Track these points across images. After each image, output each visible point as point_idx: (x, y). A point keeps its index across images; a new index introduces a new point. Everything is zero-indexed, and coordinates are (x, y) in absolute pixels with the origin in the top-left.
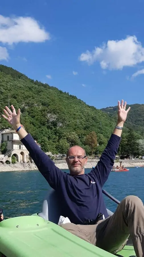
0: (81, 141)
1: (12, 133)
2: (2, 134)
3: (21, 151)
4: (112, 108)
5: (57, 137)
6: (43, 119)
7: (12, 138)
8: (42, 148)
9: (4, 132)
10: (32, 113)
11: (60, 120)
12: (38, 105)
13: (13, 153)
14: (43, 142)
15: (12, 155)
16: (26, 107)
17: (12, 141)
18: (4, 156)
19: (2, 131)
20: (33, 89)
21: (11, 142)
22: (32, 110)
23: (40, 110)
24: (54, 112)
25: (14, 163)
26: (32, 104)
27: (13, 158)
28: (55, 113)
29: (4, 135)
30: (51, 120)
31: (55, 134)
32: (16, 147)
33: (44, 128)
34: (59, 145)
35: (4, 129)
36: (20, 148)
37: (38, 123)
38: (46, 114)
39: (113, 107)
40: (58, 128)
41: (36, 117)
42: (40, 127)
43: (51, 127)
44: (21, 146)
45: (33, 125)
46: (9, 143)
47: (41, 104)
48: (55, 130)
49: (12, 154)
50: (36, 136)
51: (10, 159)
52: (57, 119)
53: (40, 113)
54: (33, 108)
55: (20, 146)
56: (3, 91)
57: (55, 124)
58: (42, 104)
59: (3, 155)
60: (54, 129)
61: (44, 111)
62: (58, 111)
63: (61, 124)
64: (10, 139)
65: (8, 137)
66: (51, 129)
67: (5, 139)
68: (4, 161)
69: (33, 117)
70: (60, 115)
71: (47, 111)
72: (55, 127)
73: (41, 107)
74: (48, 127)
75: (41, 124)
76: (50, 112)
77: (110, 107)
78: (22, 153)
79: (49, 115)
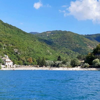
0: (26, 60)
3: (8, 64)
5: (18, 59)
6: (12, 51)
7: (6, 60)
9: (3, 58)
10: (8, 48)
12: (10, 45)
16: (6, 46)
23: (11, 47)
25: (6, 68)
27: (6, 66)
30: (15, 52)
31: (17, 57)
32: (7, 63)
37: (10, 52)
39: (51, 31)
40: (18, 55)
41: (10, 50)
46: (5, 62)
50: (10, 58)
51: (5, 67)
52: (18, 51)
54: (8, 46)
57: (17, 53)
58: (12, 44)
59: (3, 65)
60: (16, 55)
61: (13, 48)
62: (18, 48)
63: (19, 53)
65: (4, 60)
68: (4, 67)
74: (14, 54)
75: (12, 53)
77: (49, 31)
78: (8, 65)
79: (15, 49)
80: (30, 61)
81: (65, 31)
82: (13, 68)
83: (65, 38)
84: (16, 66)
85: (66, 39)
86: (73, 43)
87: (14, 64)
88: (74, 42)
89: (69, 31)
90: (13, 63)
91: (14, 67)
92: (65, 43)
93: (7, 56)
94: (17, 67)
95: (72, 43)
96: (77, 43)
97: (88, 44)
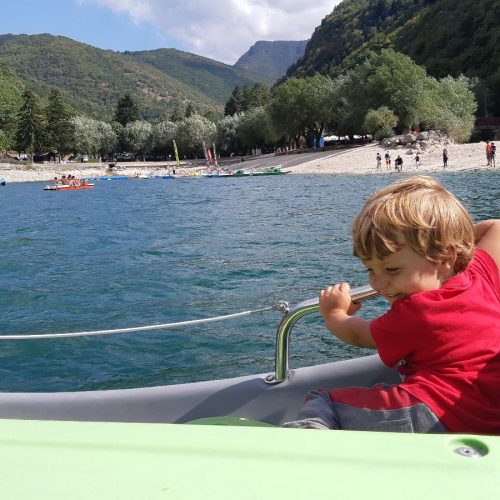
86: (85, 79)
95: (81, 78)
96: (99, 78)
97: (140, 81)
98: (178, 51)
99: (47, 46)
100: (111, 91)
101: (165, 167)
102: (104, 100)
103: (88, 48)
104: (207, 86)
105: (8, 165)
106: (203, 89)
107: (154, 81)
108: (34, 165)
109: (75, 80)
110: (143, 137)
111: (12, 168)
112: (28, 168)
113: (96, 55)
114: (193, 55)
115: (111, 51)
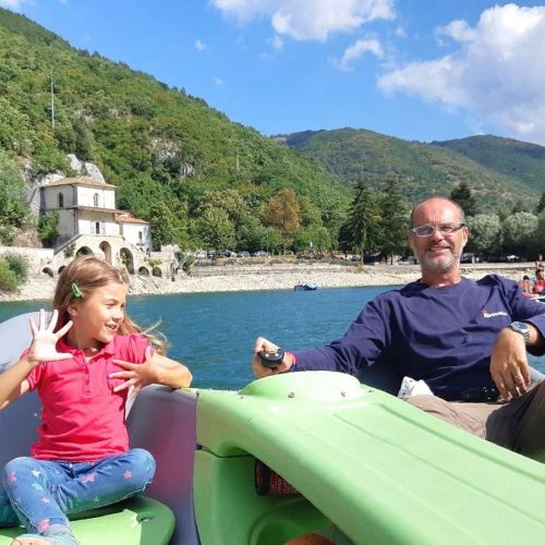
1: (73, 186)
2: (42, 189)
3: (101, 241)
4: (284, 139)
5: (186, 205)
6: (139, 153)
7: (75, 200)
8: (153, 231)
9: (46, 182)
10: (107, 134)
11: (187, 158)
12: (121, 114)
13: (79, 244)
14: (155, 214)
15: (75, 251)
16: (87, 118)
17: (76, 209)
18: (55, 254)
19: (40, 181)
20: (100, 69)
21: (71, 211)
22: (105, 127)
23: (128, 126)
24: (170, 133)
26: (105, 110)
28: (170, 137)
29: (47, 192)
30: (163, 156)
31: (178, 194)
33: (146, 178)
34: (205, 225)
35: (46, 173)
36: (98, 232)
37: (124, 163)
38: (148, 138)
39: (286, 136)
40: (182, 179)
41: (119, 147)
42: (131, 176)
43: (164, 175)
44: (101, 224)
45: (113, 168)
46: (65, 216)
47: (129, 109)
48: (175, 185)
49: (78, 248)
50: (124, 199)
52: (177, 153)
53: (130, 135)
54: (107, 122)
55: (98, 225)
56: (16, 72)
57: (173, 168)
58: (134, 111)
60: (171, 181)
61: (141, 129)
62: (180, 132)
63: (190, 169)
64: (66, 205)
65: (61, 197)
66: (164, 180)
67: (52, 202)
68: (55, 268)
69: (112, 147)
70: (187, 142)
71: (148, 129)
72: (173, 177)
73: (130, 120)
74: (156, 176)
75: (135, 166)
76: (159, 134)
77: (280, 136)
78: (104, 246)
79: (155, 141)
80: (287, 217)
81: (346, 129)
82: (157, 273)
83: (351, 154)
84: (179, 256)
85: (356, 156)
86: (388, 174)
87: (158, 239)
88: (394, 169)
89: (362, 130)
90: (153, 236)
91: (164, 268)
92: (356, 174)
93: (89, 165)
94: (192, 268)
95: (384, 173)
96: (404, 172)
97: (450, 173)
98: (496, 137)
99: (349, 141)
100: (418, 185)
101: (524, 269)
102: (408, 196)
103: (393, 140)
104: (532, 176)
105: (338, 267)
106: (526, 180)
107: (467, 173)
108: (366, 267)
109: (376, 176)
110: (490, 232)
111: (342, 270)
112: (360, 270)
113: (400, 147)
114: (514, 141)
115: (417, 142)
